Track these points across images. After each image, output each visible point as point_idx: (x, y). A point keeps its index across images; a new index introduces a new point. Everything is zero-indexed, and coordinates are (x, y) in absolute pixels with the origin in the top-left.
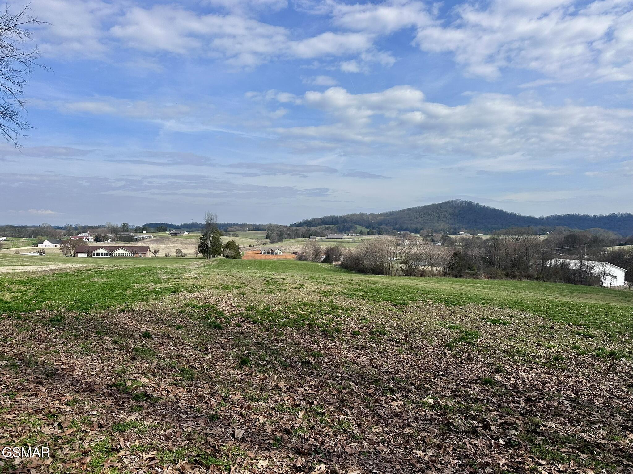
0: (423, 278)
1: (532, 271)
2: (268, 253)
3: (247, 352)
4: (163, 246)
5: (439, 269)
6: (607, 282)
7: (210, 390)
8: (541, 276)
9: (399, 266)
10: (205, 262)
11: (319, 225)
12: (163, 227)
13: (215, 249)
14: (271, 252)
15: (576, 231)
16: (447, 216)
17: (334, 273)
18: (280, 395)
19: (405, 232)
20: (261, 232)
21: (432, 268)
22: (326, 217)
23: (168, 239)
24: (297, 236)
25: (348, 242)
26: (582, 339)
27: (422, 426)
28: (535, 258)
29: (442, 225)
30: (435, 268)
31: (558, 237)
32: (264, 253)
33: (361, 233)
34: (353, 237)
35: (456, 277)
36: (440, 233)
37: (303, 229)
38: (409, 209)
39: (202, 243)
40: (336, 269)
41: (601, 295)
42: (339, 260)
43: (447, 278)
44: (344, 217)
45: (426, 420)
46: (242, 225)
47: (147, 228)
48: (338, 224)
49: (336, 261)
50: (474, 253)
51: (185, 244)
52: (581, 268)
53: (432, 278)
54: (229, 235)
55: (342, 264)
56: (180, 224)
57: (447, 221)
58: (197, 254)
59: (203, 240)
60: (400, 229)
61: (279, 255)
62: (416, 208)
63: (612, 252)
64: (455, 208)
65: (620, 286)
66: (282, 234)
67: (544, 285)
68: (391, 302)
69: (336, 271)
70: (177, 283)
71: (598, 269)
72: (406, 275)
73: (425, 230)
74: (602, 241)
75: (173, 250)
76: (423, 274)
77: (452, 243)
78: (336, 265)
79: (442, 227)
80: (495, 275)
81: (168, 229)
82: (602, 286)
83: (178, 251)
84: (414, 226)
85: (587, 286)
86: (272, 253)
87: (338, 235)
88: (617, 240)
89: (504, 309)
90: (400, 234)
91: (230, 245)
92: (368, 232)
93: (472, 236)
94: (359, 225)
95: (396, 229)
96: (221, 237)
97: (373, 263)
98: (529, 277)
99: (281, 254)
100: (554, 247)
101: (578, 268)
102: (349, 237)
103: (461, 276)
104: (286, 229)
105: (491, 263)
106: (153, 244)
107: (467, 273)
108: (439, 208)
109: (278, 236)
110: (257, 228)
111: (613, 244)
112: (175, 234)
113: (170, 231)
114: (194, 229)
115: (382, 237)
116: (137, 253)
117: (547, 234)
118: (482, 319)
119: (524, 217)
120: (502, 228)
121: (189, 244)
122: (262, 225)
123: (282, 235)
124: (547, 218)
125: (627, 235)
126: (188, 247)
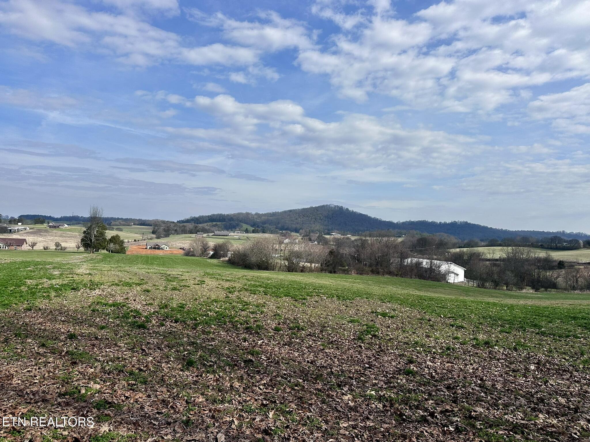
0: (303, 273)
1: (393, 268)
2: (155, 248)
3: (186, 352)
4: (40, 239)
5: (317, 265)
6: (451, 279)
7: (169, 394)
8: (400, 273)
9: (283, 262)
10: (89, 256)
11: (206, 222)
12: (42, 219)
13: (100, 243)
14: (157, 247)
15: (426, 235)
16: (322, 218)
17: (222, 268)
18: (240, 396)
19: (286, 231)
20: (147, 227)
21: (311, 264)
22: (214, 215)
23: (46, 231)
24: (184, 231)
25: (234, 239)
26: (456, 330)
27: (379, 418)
28: (395, 257)
29: (317, 226)
30: (313, 265)
31: (412, 239)
32: (150, 248)
33: (247, 231)
34: (239, 234)
35: (331, 273)
36: (317, 234)
37: (190, 226)
38: (290, 211)
39: (85, 237)
40: (224, 264)
41: (448, 290)
42: (227, 256)
43: (323, 274)
44: (231, 215)
45: (379, 412)
46: (126, 220)
47: (22, 219)
48: (224, 221)
49: (224, 257)
50: (345, 252)
51: (65, 237)
52: (431, 267)
53: (311, 274)
54: (112, 229)
55: (229, 260)
56: (59, 217)
57: (322, 223)
58: (78, 248)
59: (87, 234)
60: (282, 229)
61: (166, 251)
62: (296, 210)
63: (455, 254)
64: (329, 211)
65: (461, 282)
66: (169, 229)
67: (402, 280)
68: (292, 298)
69: (224, 267)
70: (72, 279)
71: (444, 267)
72: (289, 271)
73: (304, 230)
74: (446, 244)
75: (52, 243)
76: (303, 270)
77: (326, 242)
78: (224, 261)
79: (318, 228)
80: (362, 271)
81: (47, 221)
82: (447, 282)
83: (57, 245)
84: (294, 226)
85: (436, 282)
86: (159, 249)
87: (225, 232)
88: (457, 243)
89: (385, 303)
90: (282, 233)
91: (115, 239)
92: (253, 230)
93: (342, 236)
94: (245, 223)
95: (278, 228)
96: (106, 231)
97: (259, 259)
98: (390, 273)
99: (168, 249)
100: (409, 248)
101: (429, 267)
102: (235, 234)
103: (335, 272)
104: (173, 224)
105: (359, 261)
106: (29, 236)
107: (340, 269)
108: (316, 211)
109: (164, 231)
110: (143, 223)
111: (454, 246)
112: (55, 227)
113: (48, 223)
114: (75, 222)
115: (267, 235)
116: (12, 246)
117: (403, 237)
118: (373, 312)
119: (385, 222)
120: (367, 230)
121: (69, 237)
122: (148, 220)
123: (169, 231)
124: (403, 223)
125: (464, 240)
126: (68, 240)
